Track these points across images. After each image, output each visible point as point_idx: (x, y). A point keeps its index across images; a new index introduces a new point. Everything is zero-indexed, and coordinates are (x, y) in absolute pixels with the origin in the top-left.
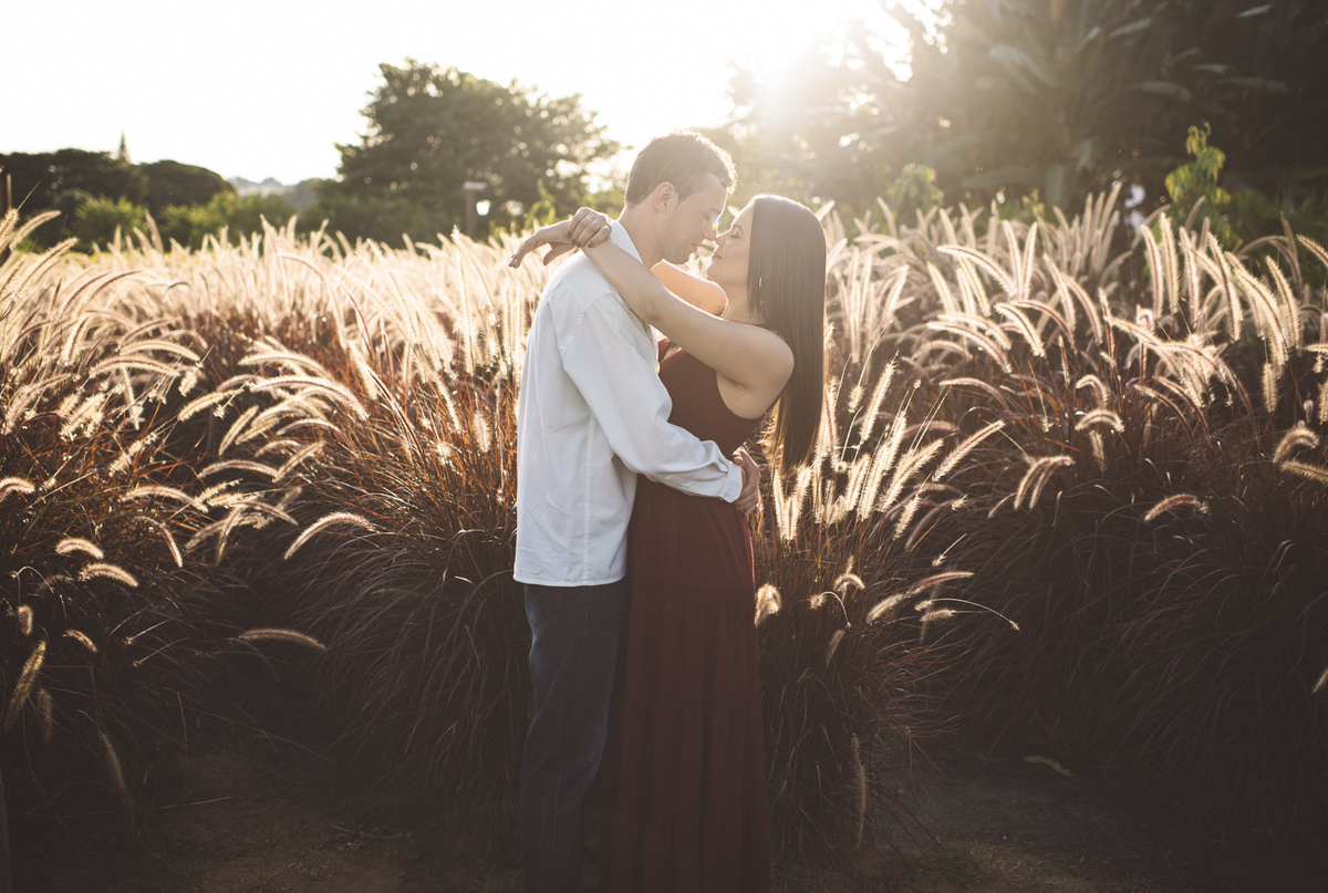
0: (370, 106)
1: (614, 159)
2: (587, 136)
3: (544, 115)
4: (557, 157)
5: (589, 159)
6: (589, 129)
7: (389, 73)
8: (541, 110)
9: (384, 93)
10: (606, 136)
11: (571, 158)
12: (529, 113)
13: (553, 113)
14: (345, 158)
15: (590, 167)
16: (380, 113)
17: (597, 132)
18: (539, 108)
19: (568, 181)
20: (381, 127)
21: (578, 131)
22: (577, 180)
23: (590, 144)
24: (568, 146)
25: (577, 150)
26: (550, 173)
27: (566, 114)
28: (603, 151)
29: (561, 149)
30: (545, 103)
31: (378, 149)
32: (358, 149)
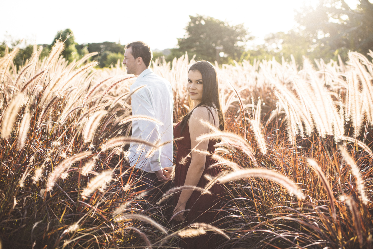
1: (254, 41)
2: (246, 34)
3: (234, 29)
4: (237, 40)
5: (247, 41)
6: (247, 32)
7: (192, 18)
9: (190, 23)
10: (251, 35)
11: (241, 40)
12: (230, 28)
13: (236, 28)
14: (179, 42)
15: (247, 43)
16: (189, 29)
17: (249, 33)
18: (232, 27)
19: (241, 47)
20: (189, 33)
21: (243, 33)
22: (242, 47)
23: (247, 37)
24: (241, 37)
25: (243, 39)
26: (235, 45)
27: (241, 28)
28: (250, 38)
29: (239, 38)
30: (235, 25)
31: (188, 39)
32: (182, 39)
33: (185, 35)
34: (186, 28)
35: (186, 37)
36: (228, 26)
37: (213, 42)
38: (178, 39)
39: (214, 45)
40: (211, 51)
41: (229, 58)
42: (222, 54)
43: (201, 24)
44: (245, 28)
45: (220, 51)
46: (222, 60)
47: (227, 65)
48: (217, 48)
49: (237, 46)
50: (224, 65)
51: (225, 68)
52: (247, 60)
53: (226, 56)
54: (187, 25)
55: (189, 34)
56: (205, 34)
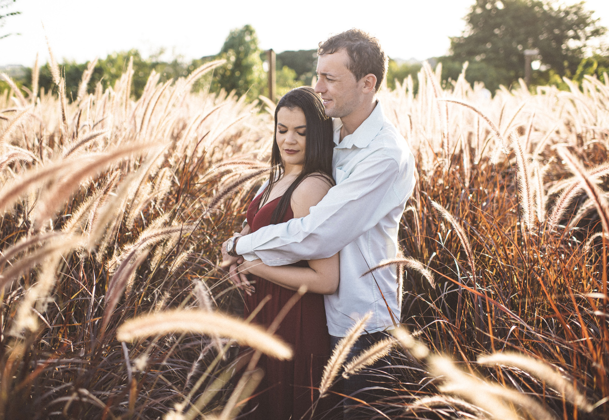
0: (468, 15)
1: (603, 37)
2: (587, 25)
3: (562, 15)
4: (568, 38)
5: (587, 38)
6: (588, 21)
8: (560, 12)
9: (474, 8)
10: (598, 25)
11: (576, 37)
12: (553, 14)
13: (567, 13)
14: (453, 43)
15: (589, 42)
16: (473, 19)
17: (593, 22)
18: (559, 11)
19: (574, 51)
20: (472, 26)
21: (582, 22)
22: (579, 50)
23: (589, 29)
24: (575, 31)
25: (580, 33)
26: (564, 47)
27: (576, 13)
28: (596, 33)
29: (571, 33)
30: (563, 8)
31: (470, 37)
32: (459, 38)
33: (464, 30)
34: (467, 18)
35: (466, 35)
36: (551, 9)
37: (519, 43)
38: (451, 38)
39: (520, 47)
40: (514, 59)
41: (551, 73)
42: (536, 65)
43: (496, 9)
44: (585, 11)
45: (532, 59)
46: (535, 75)
47: (546, 88)
48: (528, 52)
49: (568, 49)
50: (539, 88)
51: (543, 93)
52: (592, 75)
53: (544, 68)
54: (469, 11)
55: (473, 28)
56: (503, 28)
